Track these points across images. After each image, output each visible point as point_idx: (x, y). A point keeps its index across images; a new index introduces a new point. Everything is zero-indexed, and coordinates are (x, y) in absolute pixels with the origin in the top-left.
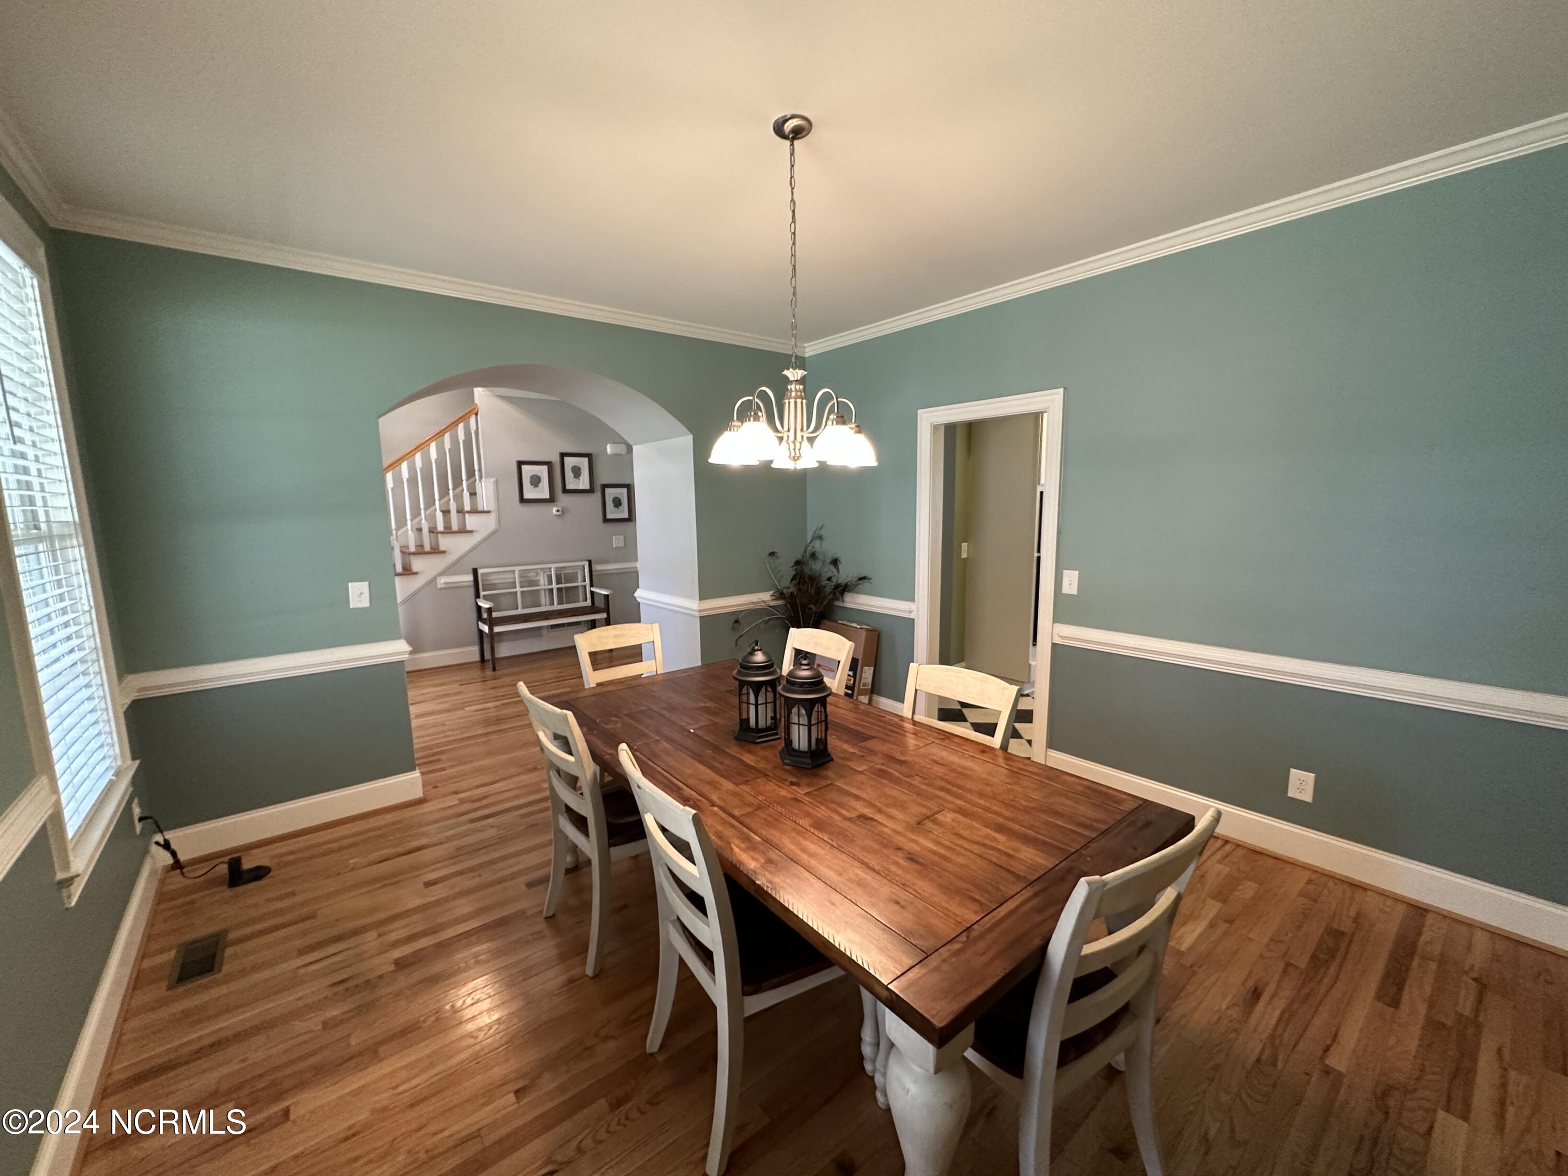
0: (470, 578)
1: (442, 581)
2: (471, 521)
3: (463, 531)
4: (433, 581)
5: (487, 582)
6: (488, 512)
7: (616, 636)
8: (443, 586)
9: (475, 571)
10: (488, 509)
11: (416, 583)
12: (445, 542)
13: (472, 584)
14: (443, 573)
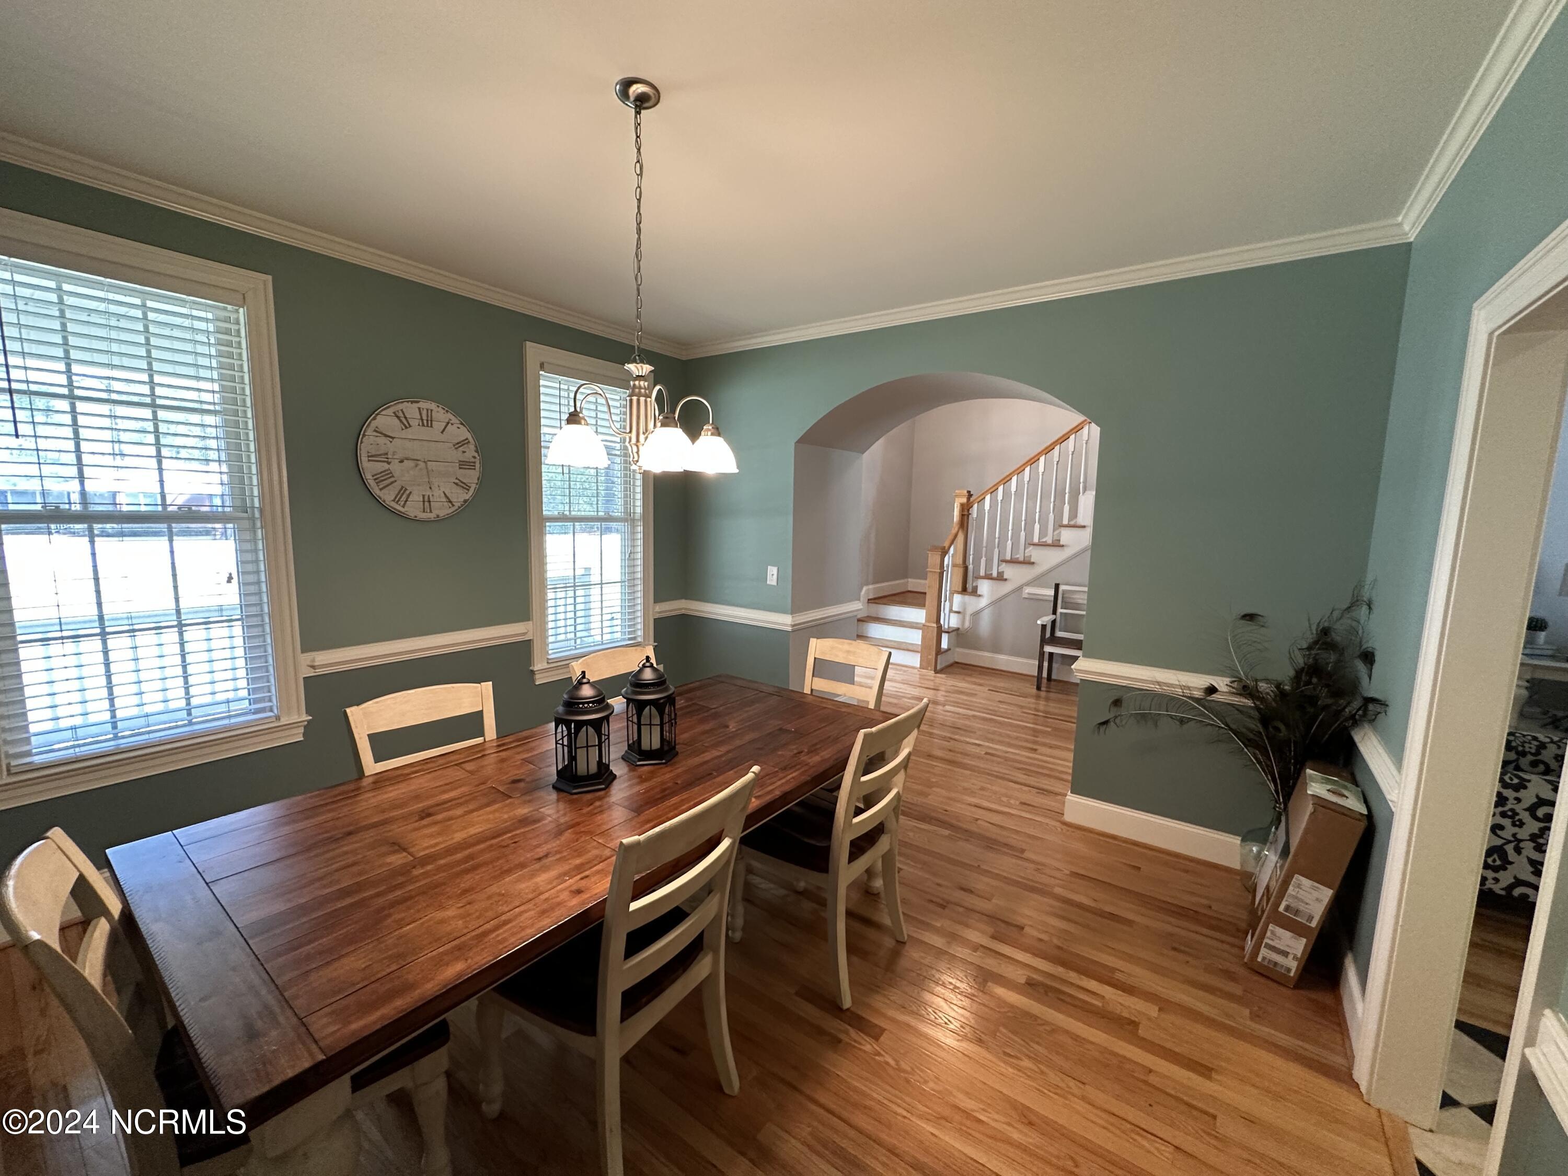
0: (1052, 593)
1: (1028, 590)
2: (1066, 536)
3: (1057, 544)
4: (1020, 589)
5: (1068, 600)
6: (1084, 527)
7: (848, 652)
8: (1026, 596)
9: (1057, 587)
10: (1083, 524)
11: (1006, 588)
12: (1035, 554)
13: (1052, 599)
14: (1028, 584)
